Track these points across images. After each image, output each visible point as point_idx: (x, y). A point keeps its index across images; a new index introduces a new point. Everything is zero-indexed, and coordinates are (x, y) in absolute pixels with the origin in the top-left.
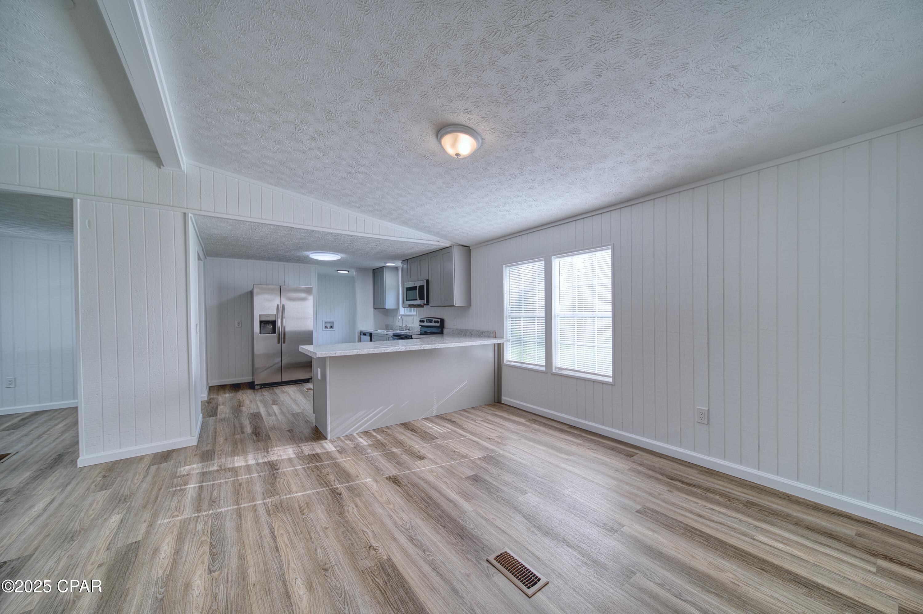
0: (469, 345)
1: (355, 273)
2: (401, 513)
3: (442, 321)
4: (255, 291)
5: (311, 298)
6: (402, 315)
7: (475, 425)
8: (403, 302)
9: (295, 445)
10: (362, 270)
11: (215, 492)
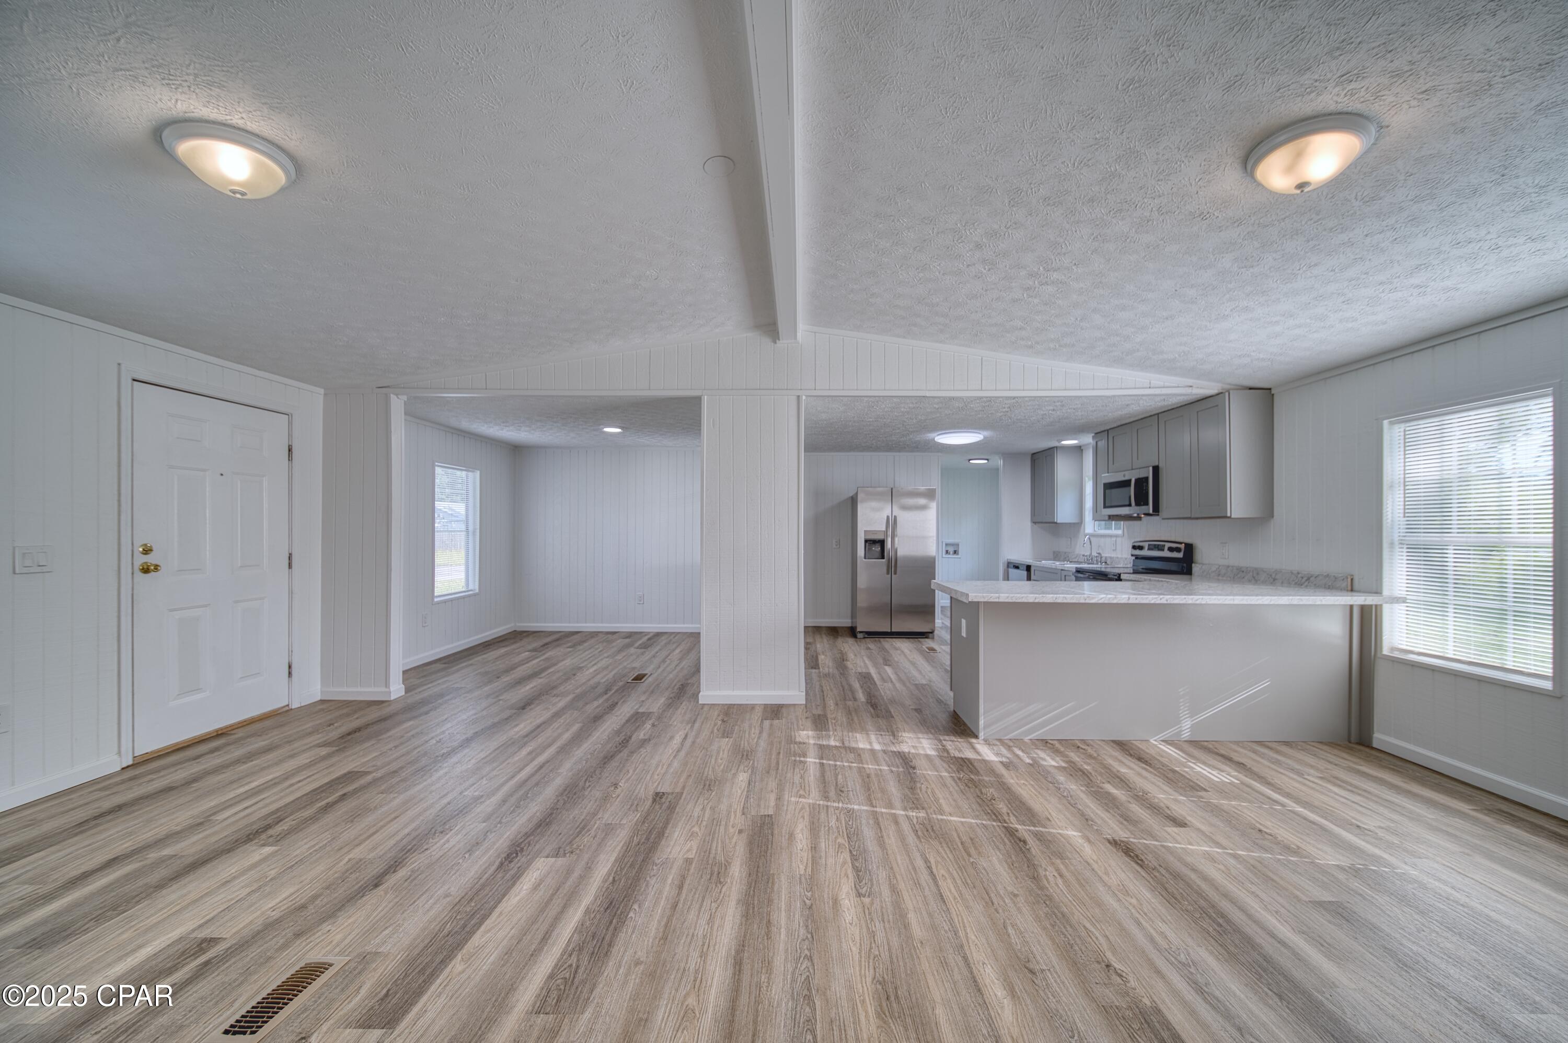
0: (1260, 602)
1: (1001, 463)
2: (1160, 924)
3: (1189, 548)
4: (860, 496)
5: (934, 505)
6: (1091, 535)
7: (1305, 785)
8: (1095, 509)
9: (931, 736)
10: (1011, 456)
11: (840, 777)
